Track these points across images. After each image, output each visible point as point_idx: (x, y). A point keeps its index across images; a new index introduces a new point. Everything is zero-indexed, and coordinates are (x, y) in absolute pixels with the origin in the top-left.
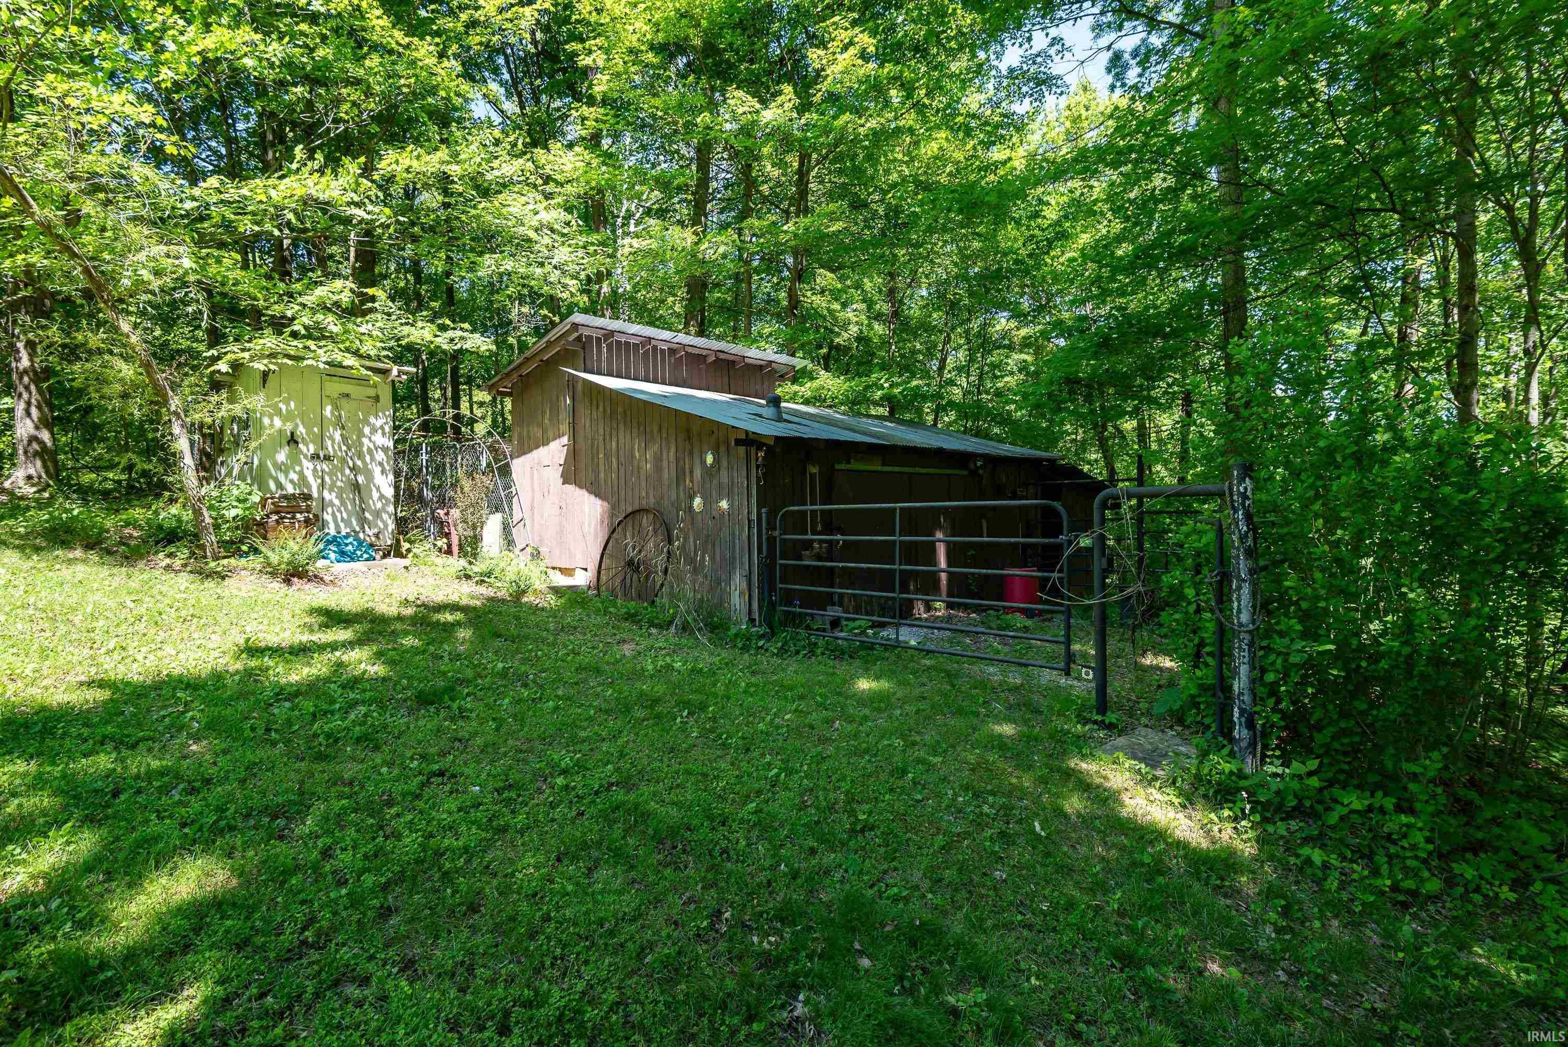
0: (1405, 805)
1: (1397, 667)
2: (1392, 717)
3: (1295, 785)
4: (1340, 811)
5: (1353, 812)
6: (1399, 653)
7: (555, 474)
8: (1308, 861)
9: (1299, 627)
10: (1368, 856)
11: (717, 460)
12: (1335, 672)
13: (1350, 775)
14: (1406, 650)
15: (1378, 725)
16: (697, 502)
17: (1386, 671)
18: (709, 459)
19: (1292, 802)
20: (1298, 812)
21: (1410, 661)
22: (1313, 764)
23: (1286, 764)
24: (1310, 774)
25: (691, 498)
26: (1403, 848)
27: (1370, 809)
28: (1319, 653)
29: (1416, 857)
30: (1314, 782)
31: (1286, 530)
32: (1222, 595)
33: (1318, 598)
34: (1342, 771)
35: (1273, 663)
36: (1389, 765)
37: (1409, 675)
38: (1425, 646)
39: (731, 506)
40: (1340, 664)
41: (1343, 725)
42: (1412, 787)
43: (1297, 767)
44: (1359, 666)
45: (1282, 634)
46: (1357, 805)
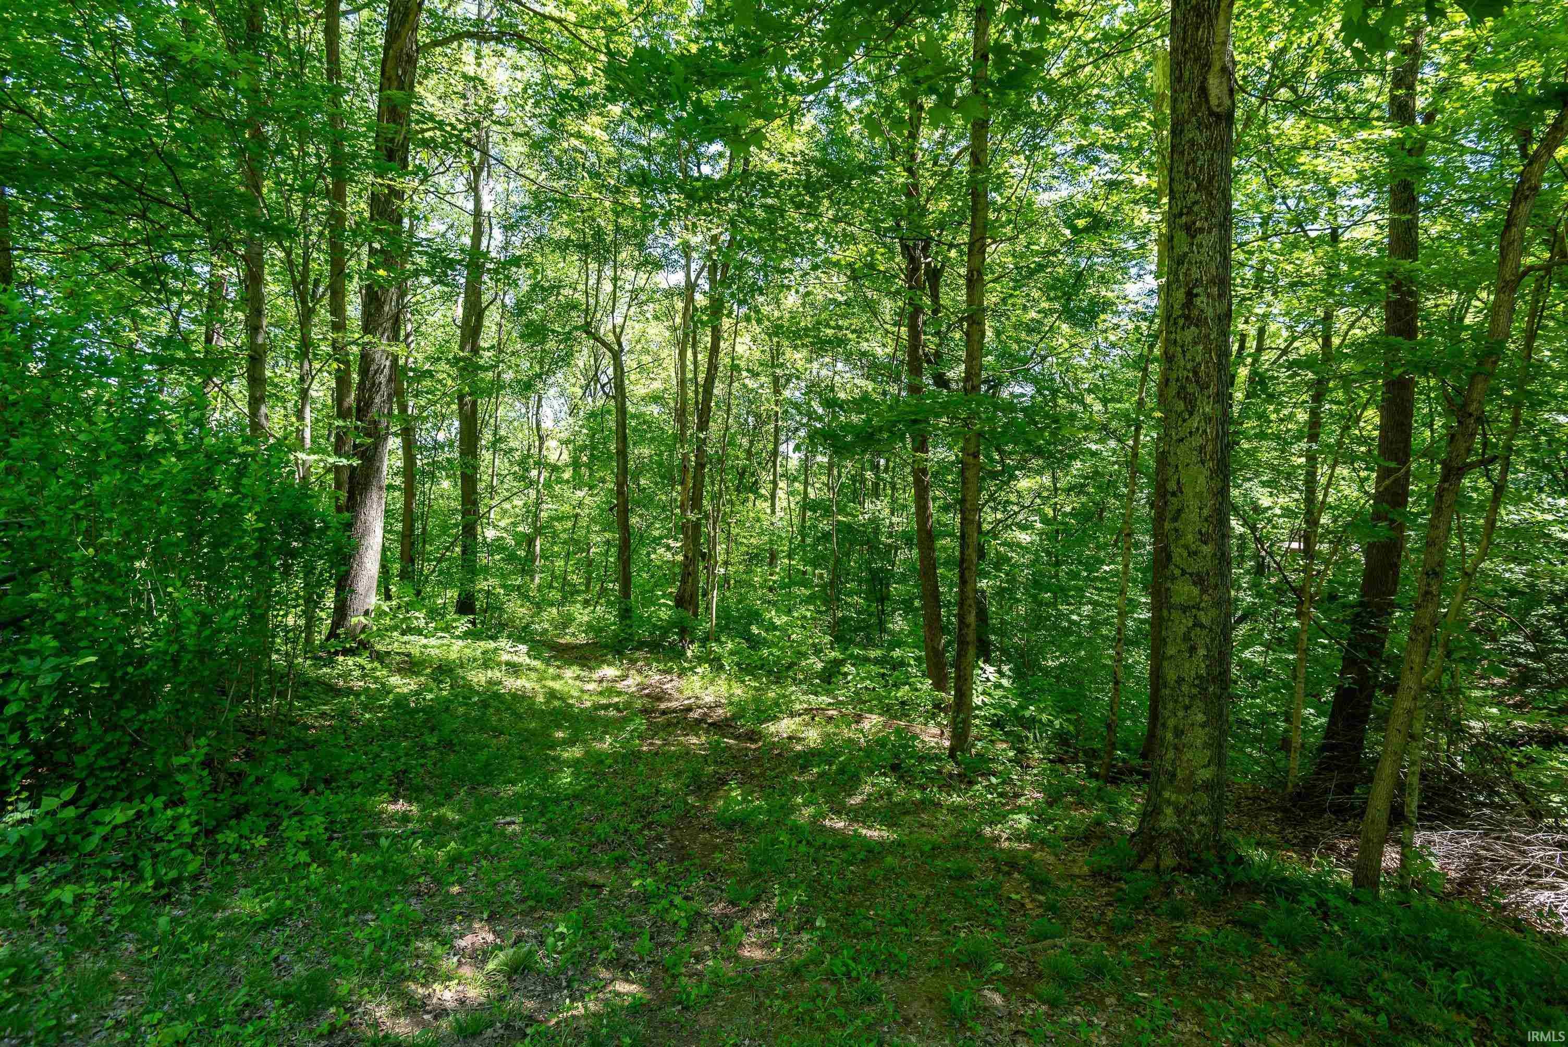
0: (175, 798)
1: (164, 667)
2: (159, 716)
3: (46, 825)
4: (101, 831)
5: (115, 827)
6: (166, 653)
8: (59, 903)
9: (54, 643)
10: (131, 867)
12: (97, 685)
13: (116, 789)
14: (174, 648)
15: (146, 728)
17: (154, 672)
19: (40, 845)
20: (51, 851)
21: (176, 660)
22: (69, 793)
23: (35, 805)
24: (65, 805)
26: (169, 842)
27: (139, 815)
28: (81, 668)
29: (181, 846)
30: (71, 812)
31: (37, 533)
33: (77, 607)
34: (108, 788)
35: (16, 692)
36: (159, 765)
37: (176, 672)
38: (190, 642)
40: (104, 675)
41: (108, 738)
42: (181, 778)
43: (50, 803)
44: (126, 673)
45: (30, 654)
46: (120, 818)
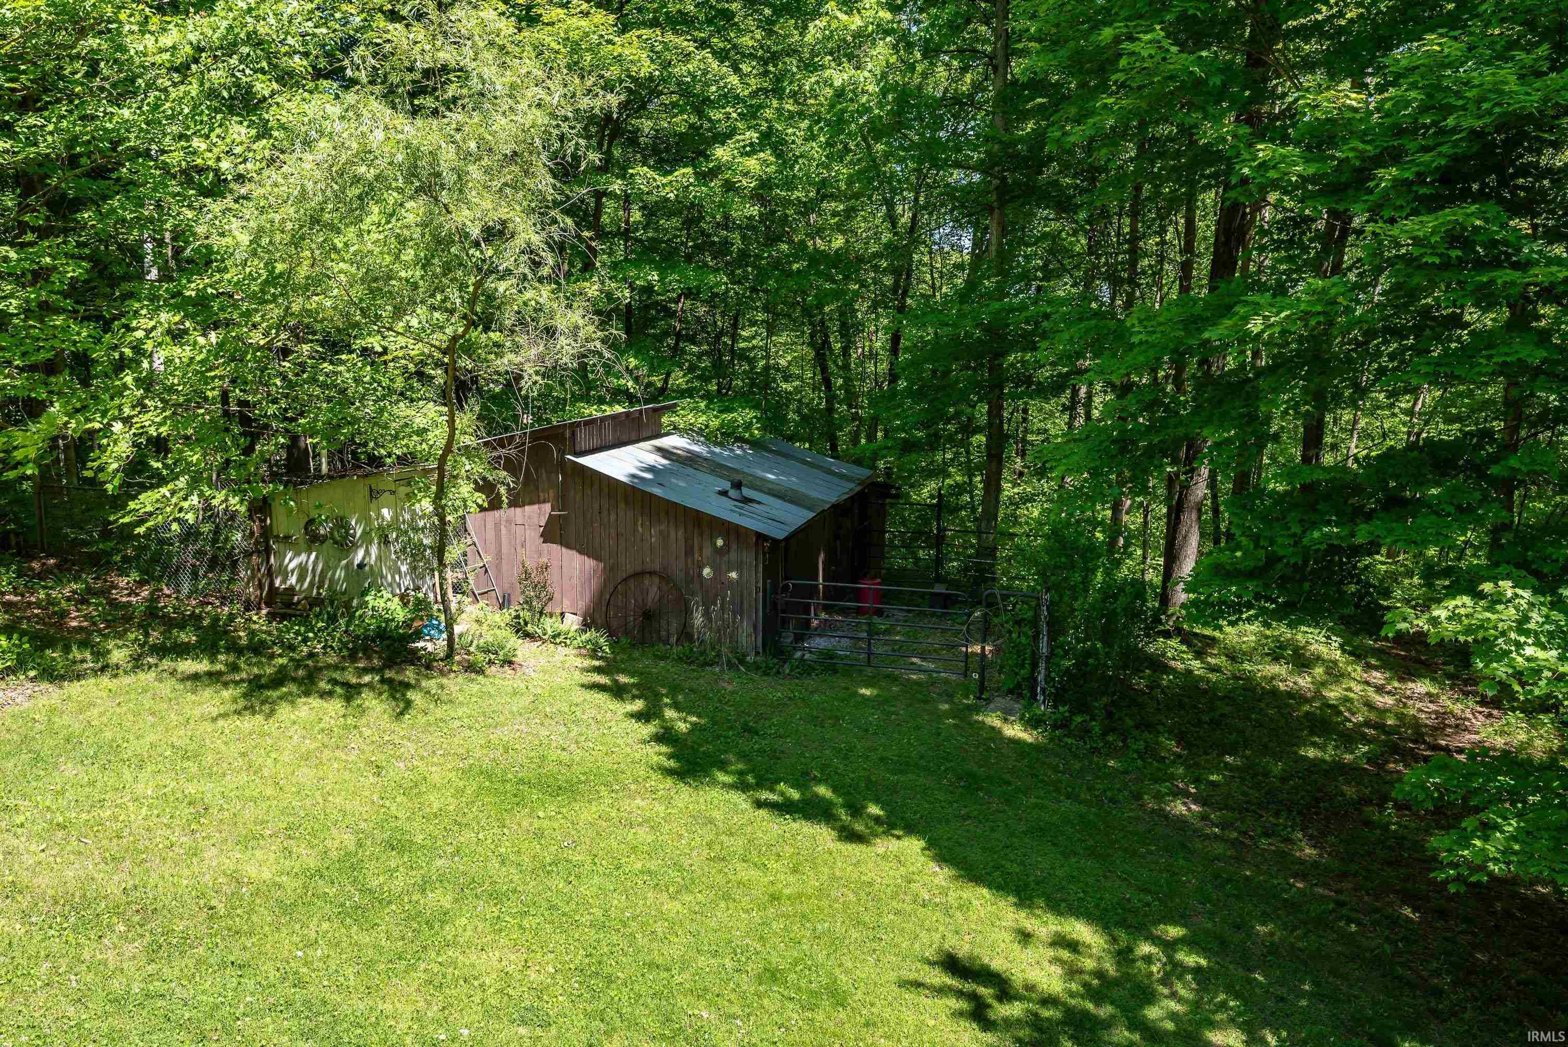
7: (533, 535)
10: (1082, 738)
11: (727, 545)
16: (707, 571)
18: (720, 542)
25: (701, 568)
32: (1036, 637)
39: (741, 576)
